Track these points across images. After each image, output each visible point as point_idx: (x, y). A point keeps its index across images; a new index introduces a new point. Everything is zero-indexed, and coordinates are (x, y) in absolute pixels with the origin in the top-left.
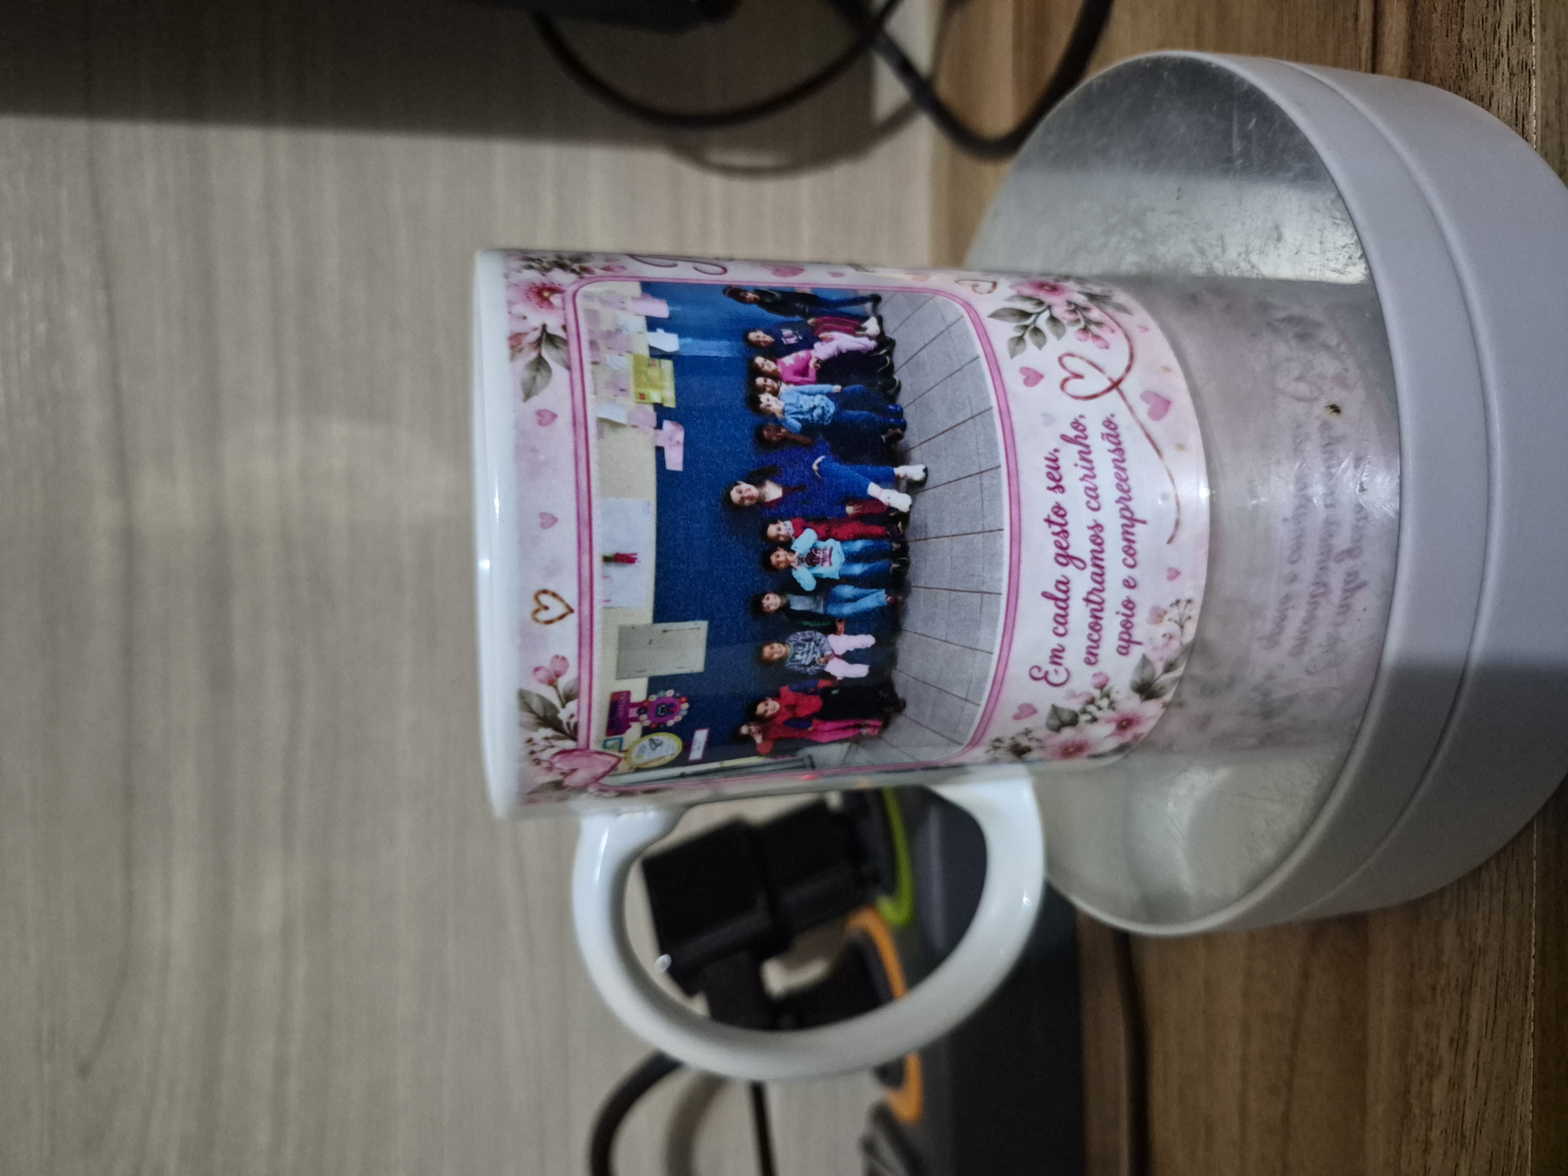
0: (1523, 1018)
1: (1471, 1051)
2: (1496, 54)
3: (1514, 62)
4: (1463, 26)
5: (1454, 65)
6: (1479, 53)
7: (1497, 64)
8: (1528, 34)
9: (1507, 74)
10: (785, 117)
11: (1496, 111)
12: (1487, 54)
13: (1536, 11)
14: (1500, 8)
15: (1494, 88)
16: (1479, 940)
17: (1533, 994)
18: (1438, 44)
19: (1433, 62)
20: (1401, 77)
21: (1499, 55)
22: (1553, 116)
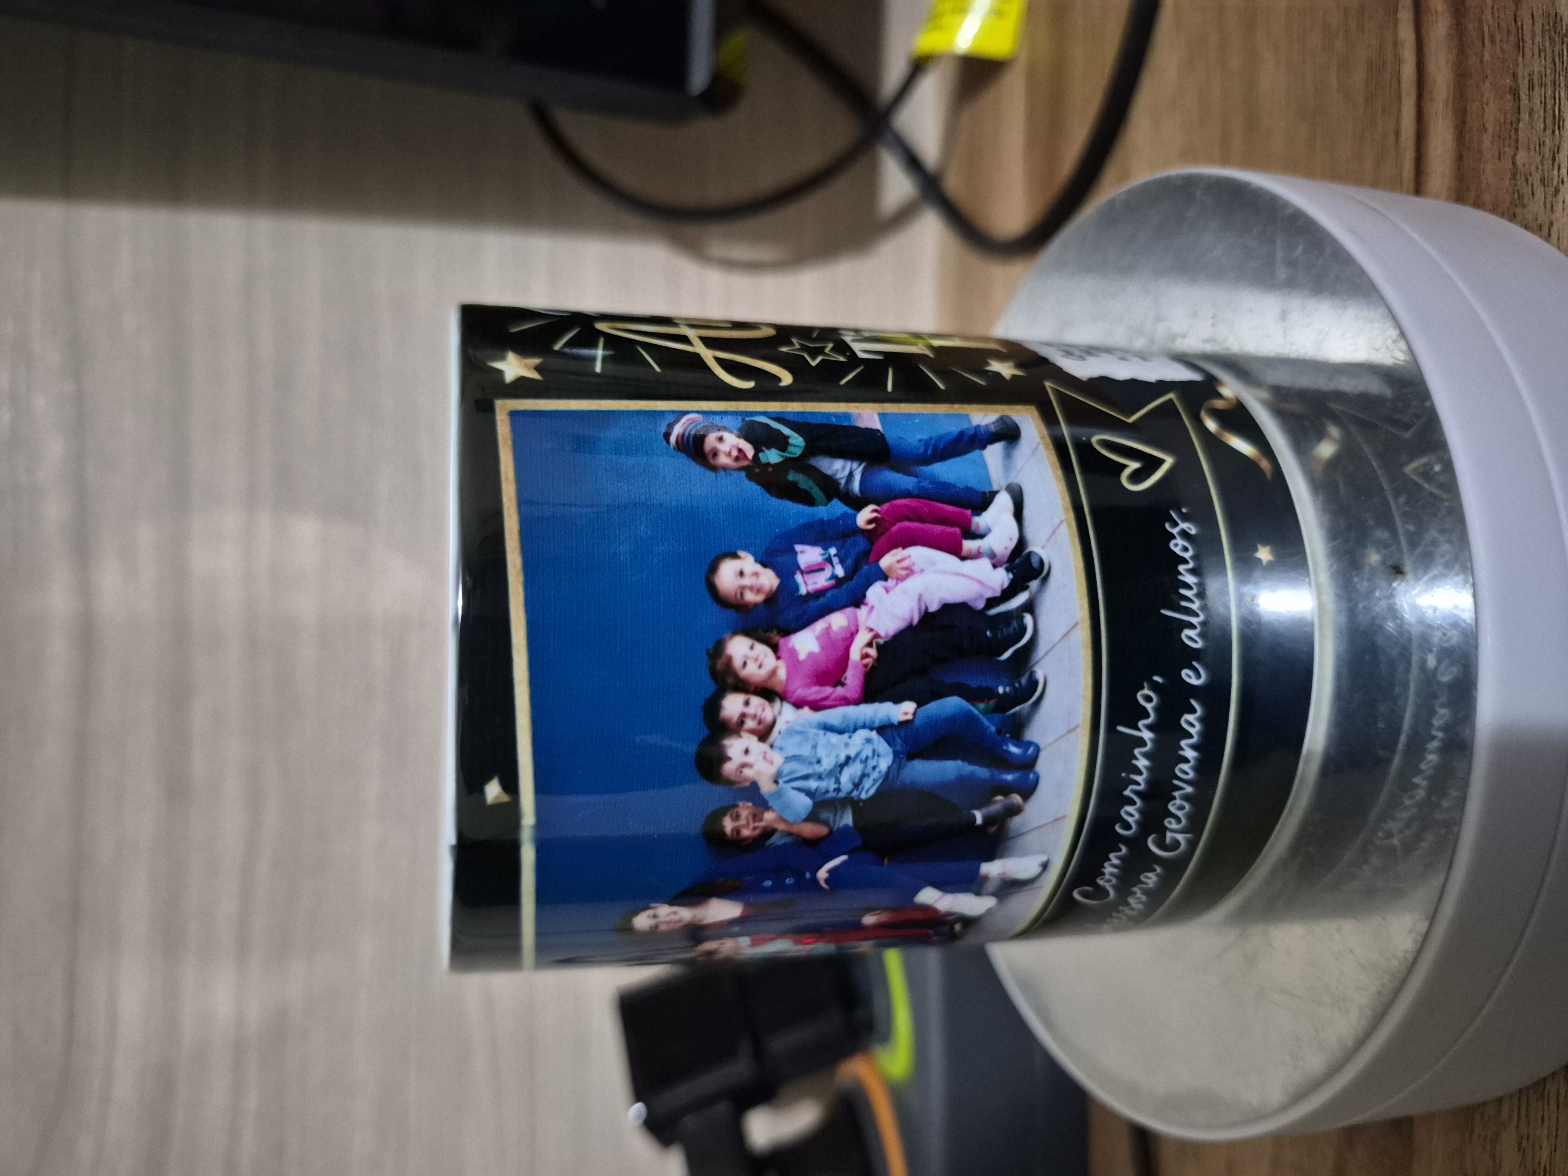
2: (1555, 181)
4: (1517, 148)
5: (1507, 190)
6: (1536, 179)
11: (1555, 242)
12: (1544, 181)
14: (1560, 132)
15: (1553, 217)
16: (1544, 1155)
18: (1489, 167)
19: (1484, 186)
20: (1448, 199)
21: (1558, 182)
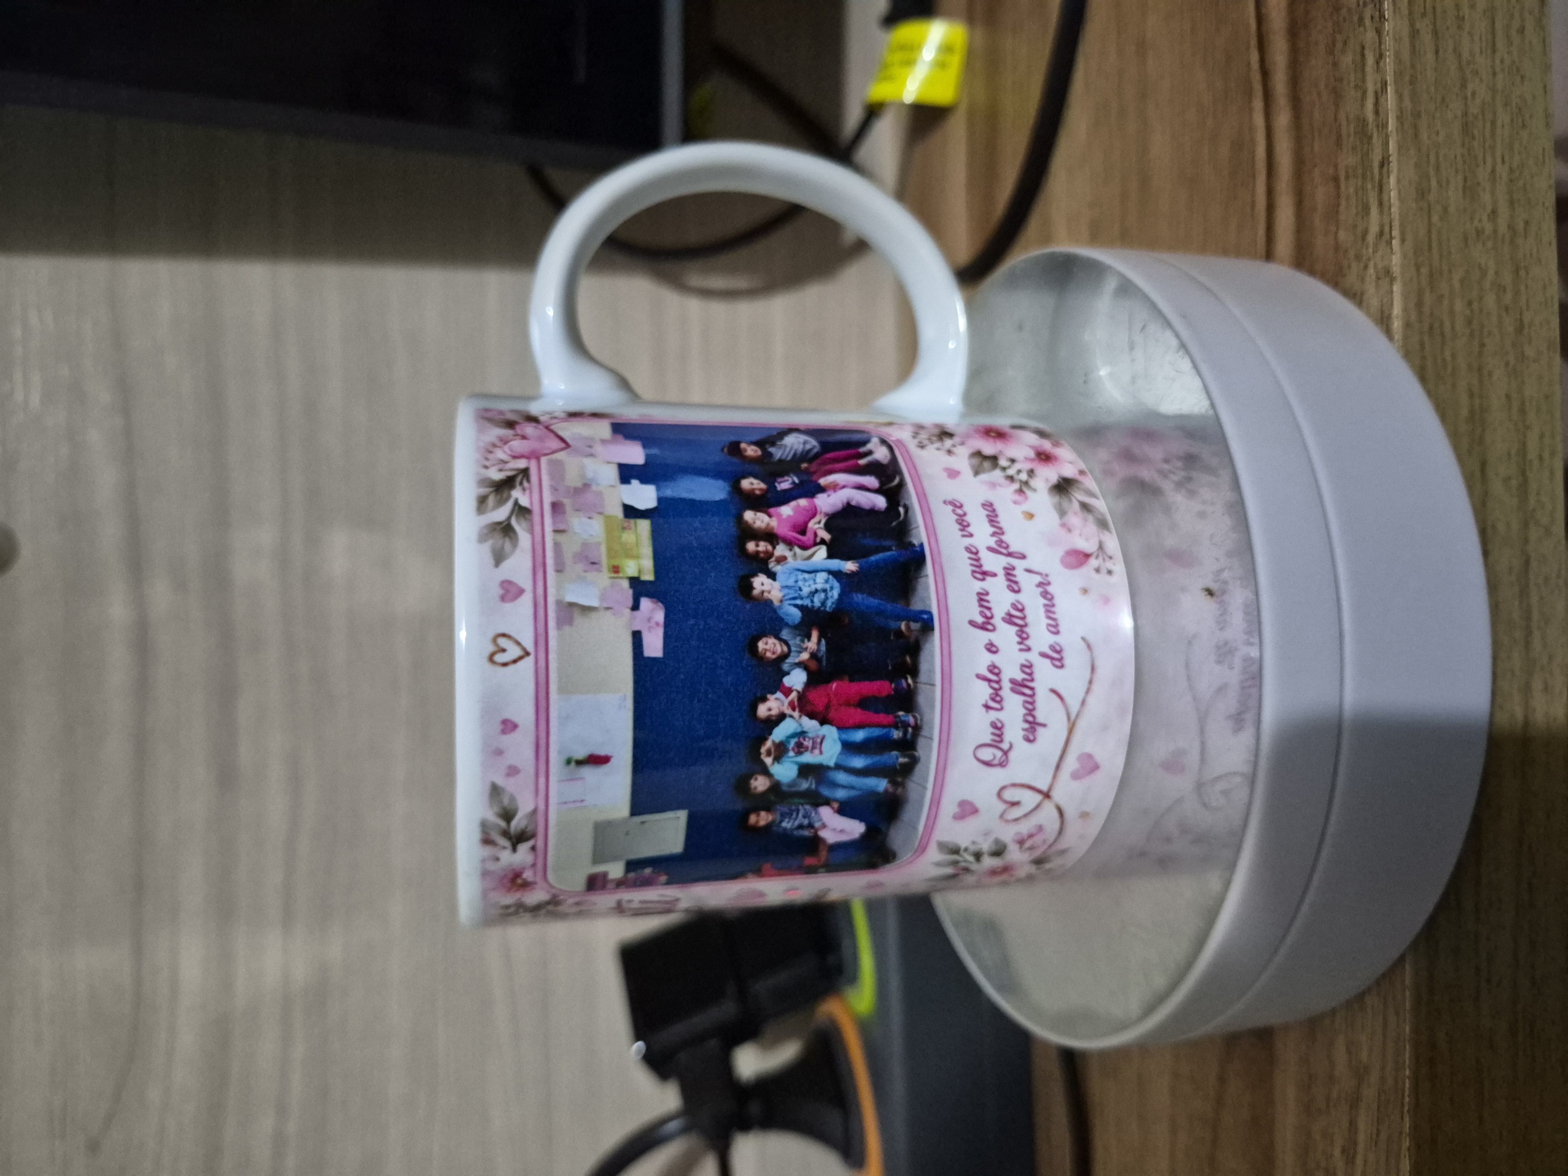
0: (1401, 1133)
1: (1359, 1160)
2: (1365, 258)
3: (1380, 266)
4: (1338, 228)
5: (1332, 262)
6: (1352, 253)
7: (1366, 267)
8: (1389, 243)
9: (1374, 277)
10: (760, 247)
11: (1365, 309)
12: (1357, 257)
13: (1396, 224)
14: (1367, 219)
15: (1364, 288)
16: (1364, 1059)
17: (1408, 1111)
18: (1319, 241)
19: (1315, 257)
20: (1291, 266)
21: (1367, 259)
22: (1413, 317)
